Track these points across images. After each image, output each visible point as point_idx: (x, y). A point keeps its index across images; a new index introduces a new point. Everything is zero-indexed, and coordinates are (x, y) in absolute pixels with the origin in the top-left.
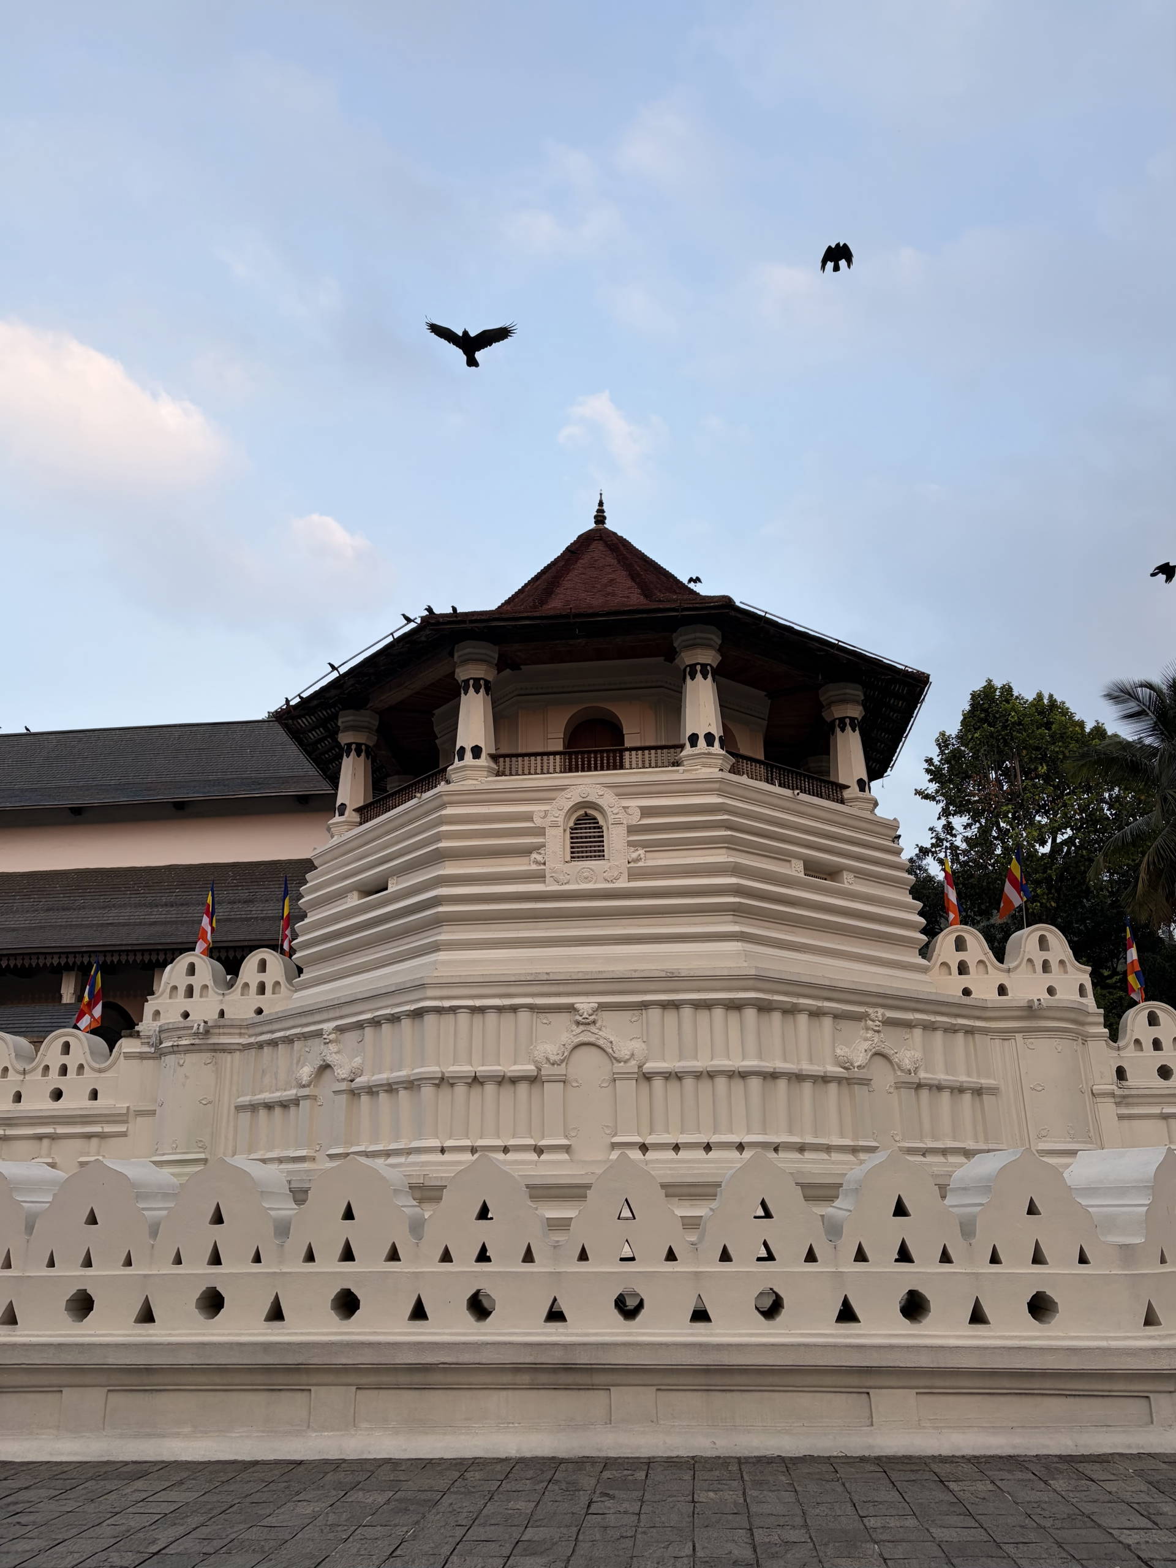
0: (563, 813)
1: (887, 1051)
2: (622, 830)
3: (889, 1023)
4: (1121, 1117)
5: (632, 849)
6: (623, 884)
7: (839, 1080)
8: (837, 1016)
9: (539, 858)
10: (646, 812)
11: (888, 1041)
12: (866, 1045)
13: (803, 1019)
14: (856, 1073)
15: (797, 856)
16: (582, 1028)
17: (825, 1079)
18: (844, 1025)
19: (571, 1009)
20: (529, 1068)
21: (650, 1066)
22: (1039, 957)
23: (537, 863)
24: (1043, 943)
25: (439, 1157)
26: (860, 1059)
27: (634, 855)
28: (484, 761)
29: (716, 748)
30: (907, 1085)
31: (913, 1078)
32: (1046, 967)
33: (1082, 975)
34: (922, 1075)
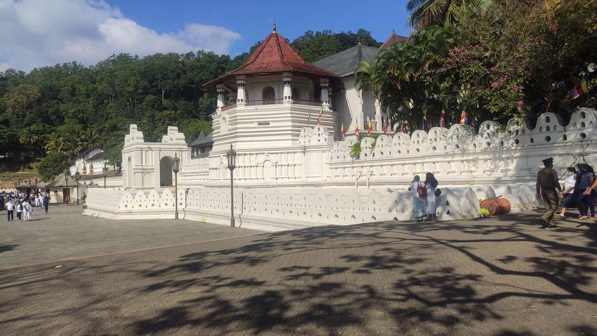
0: (222, 120)
2: (227, 122)
3: (271, 154)
4: (331, 168)
5: (229, 126)
6: (227, 133)
7: (256, 166)
8: (257, 154)
9: (221, 128)
10: (230, 118)
12: (263, 159)
13: (248, 155)
14: (259, 165)
15: (256, 122)
16: (221, 160)
17: (253, 166)
19: (220, 156)
20: (217, 167)
22: (317, 133)
24: (320, 130)
26: (261, 162)
28: (220, 109)
30: (274, 166)
32: (319, 135)
34: (279, 163)
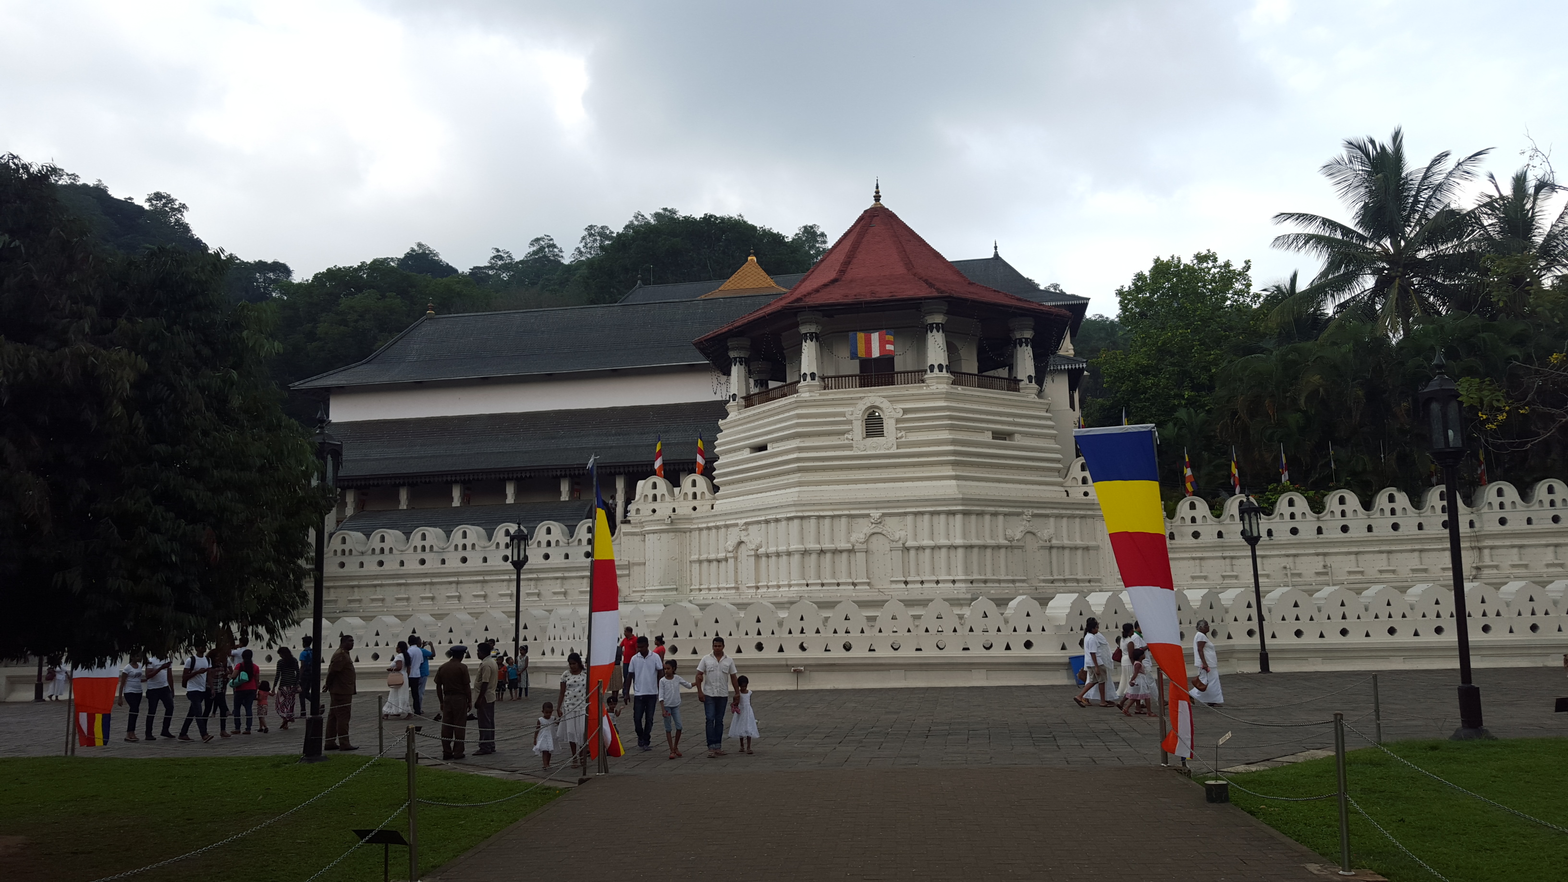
0: (861, 412)
1: (1033, 531)
2: (893, 421)
3: (1034, 516)
5: (898, 431)
6: (894, 450)
7: (1007, 547)
8: (1006, 515)
9: (850, 437)
10: (905, 411)
11: (1035, 525)
12: (1022, 528)
13: (987, 518)
14: (1015, 543)
15: (988, 429)
16: (874, 525)
17: (999, 547)
18: (1010, 519)
19: (868, 516)
20: (849, 546)
21: (910, 543)
23: (847, 439)
26: (1018, 536)
27: (900, 435)
28: (816, 382)
29: (944, 373)
30: (1045, 547)
31: (1048, 544)
34: (1054, 542)
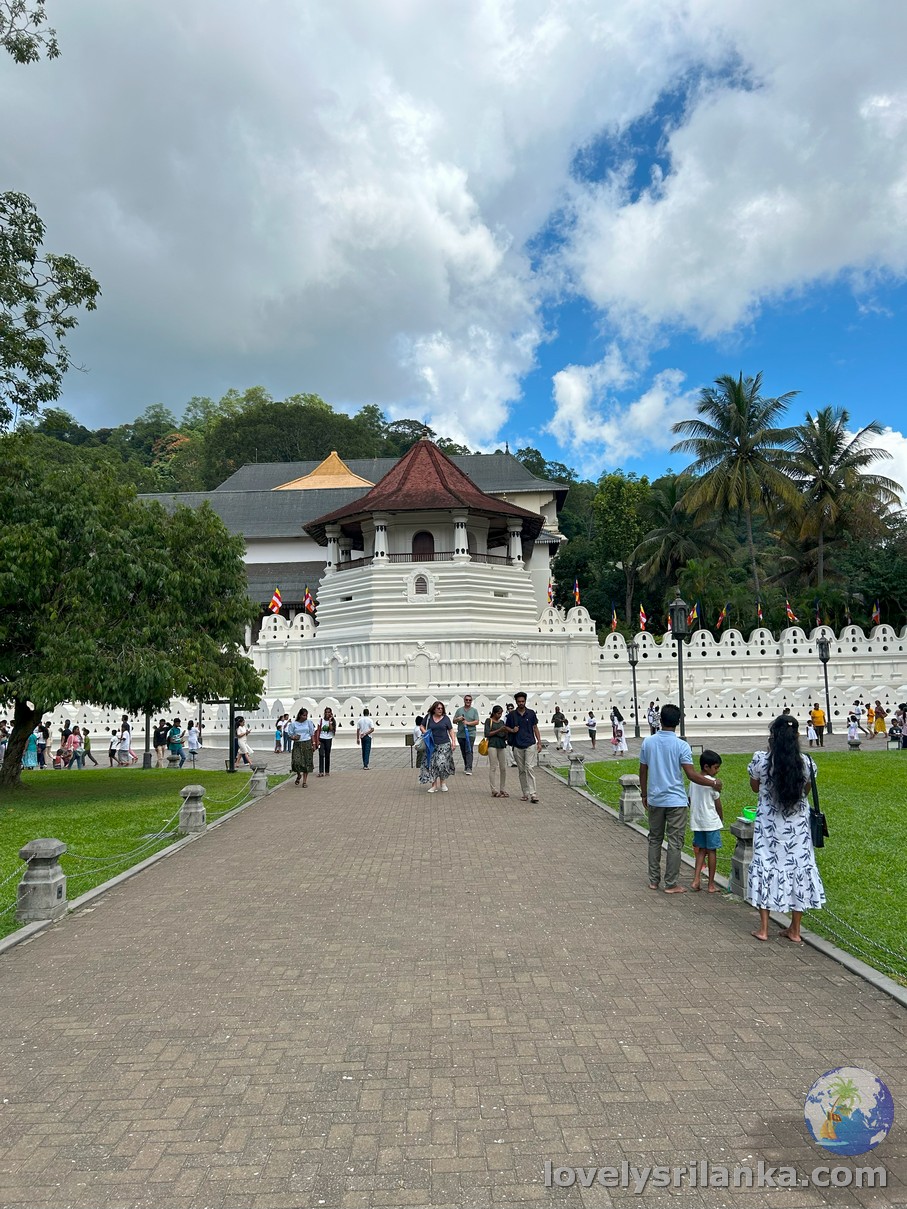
0: (413, 578)
1: (518, 653)
2: (433, 584)
3: (519, 644)
4: (601, 671)
5: (436, 591)
6: (433, 602)
7: (501, 663)
8: (501, 643)
10: (441, 578)
11: (518, 650)
12: (511, 652)
13: (490, 645)
14: (507, 661)
15: (492, 590)
16: (420, 649)
17: (497, 663)
18: (503, 646)
19: (416, 643)
20: (403, 662)
21: (441, 661)
22: (578, 618)
23: (404, 594)
24: (580, 613)
25: (376, 688)
26: (508, 656)
27: (437, 593)
28: (385, 557)
29: (466, 555)
30: (524, 664)
31: (526, 661)
32: (580, 621)
33: (593, 624)
34: (530, 660)
